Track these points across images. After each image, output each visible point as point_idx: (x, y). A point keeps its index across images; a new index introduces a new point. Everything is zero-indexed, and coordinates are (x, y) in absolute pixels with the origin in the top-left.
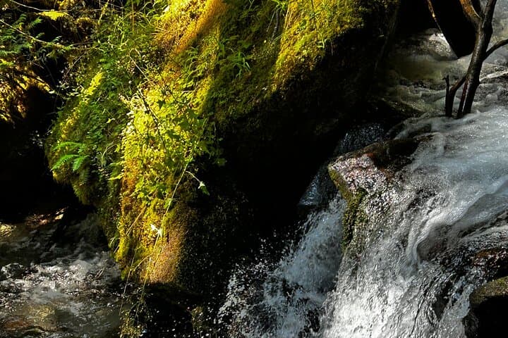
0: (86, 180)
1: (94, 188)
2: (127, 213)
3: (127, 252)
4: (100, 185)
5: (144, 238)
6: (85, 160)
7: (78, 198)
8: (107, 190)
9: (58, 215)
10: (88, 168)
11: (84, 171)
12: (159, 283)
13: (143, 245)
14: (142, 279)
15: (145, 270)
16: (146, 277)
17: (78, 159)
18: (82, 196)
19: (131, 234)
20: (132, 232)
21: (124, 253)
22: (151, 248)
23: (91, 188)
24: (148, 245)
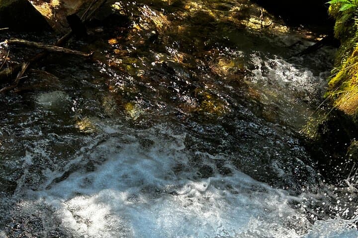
0: (344, 21)
1: (347, 29)
2: (354, 56)
3: (338, 81)
4: (351, 30)
5: (353, 78)
6: (352, 7)
7: (334, 31)
8: (354, 35)
9: (320, 38)
10: (351, 14)
11: (347, 15)
12: (343, 112)
13: (349, 83)
14: (335, 103)
15: (340, 99)
16: (338, 103)
17: (347, 5)
18: (337, 31)
19: (348, 72)
20: (349, 70)
21: (336, 81)
22: (353, 87)
23: (345, 28)
24: (353, 84)
